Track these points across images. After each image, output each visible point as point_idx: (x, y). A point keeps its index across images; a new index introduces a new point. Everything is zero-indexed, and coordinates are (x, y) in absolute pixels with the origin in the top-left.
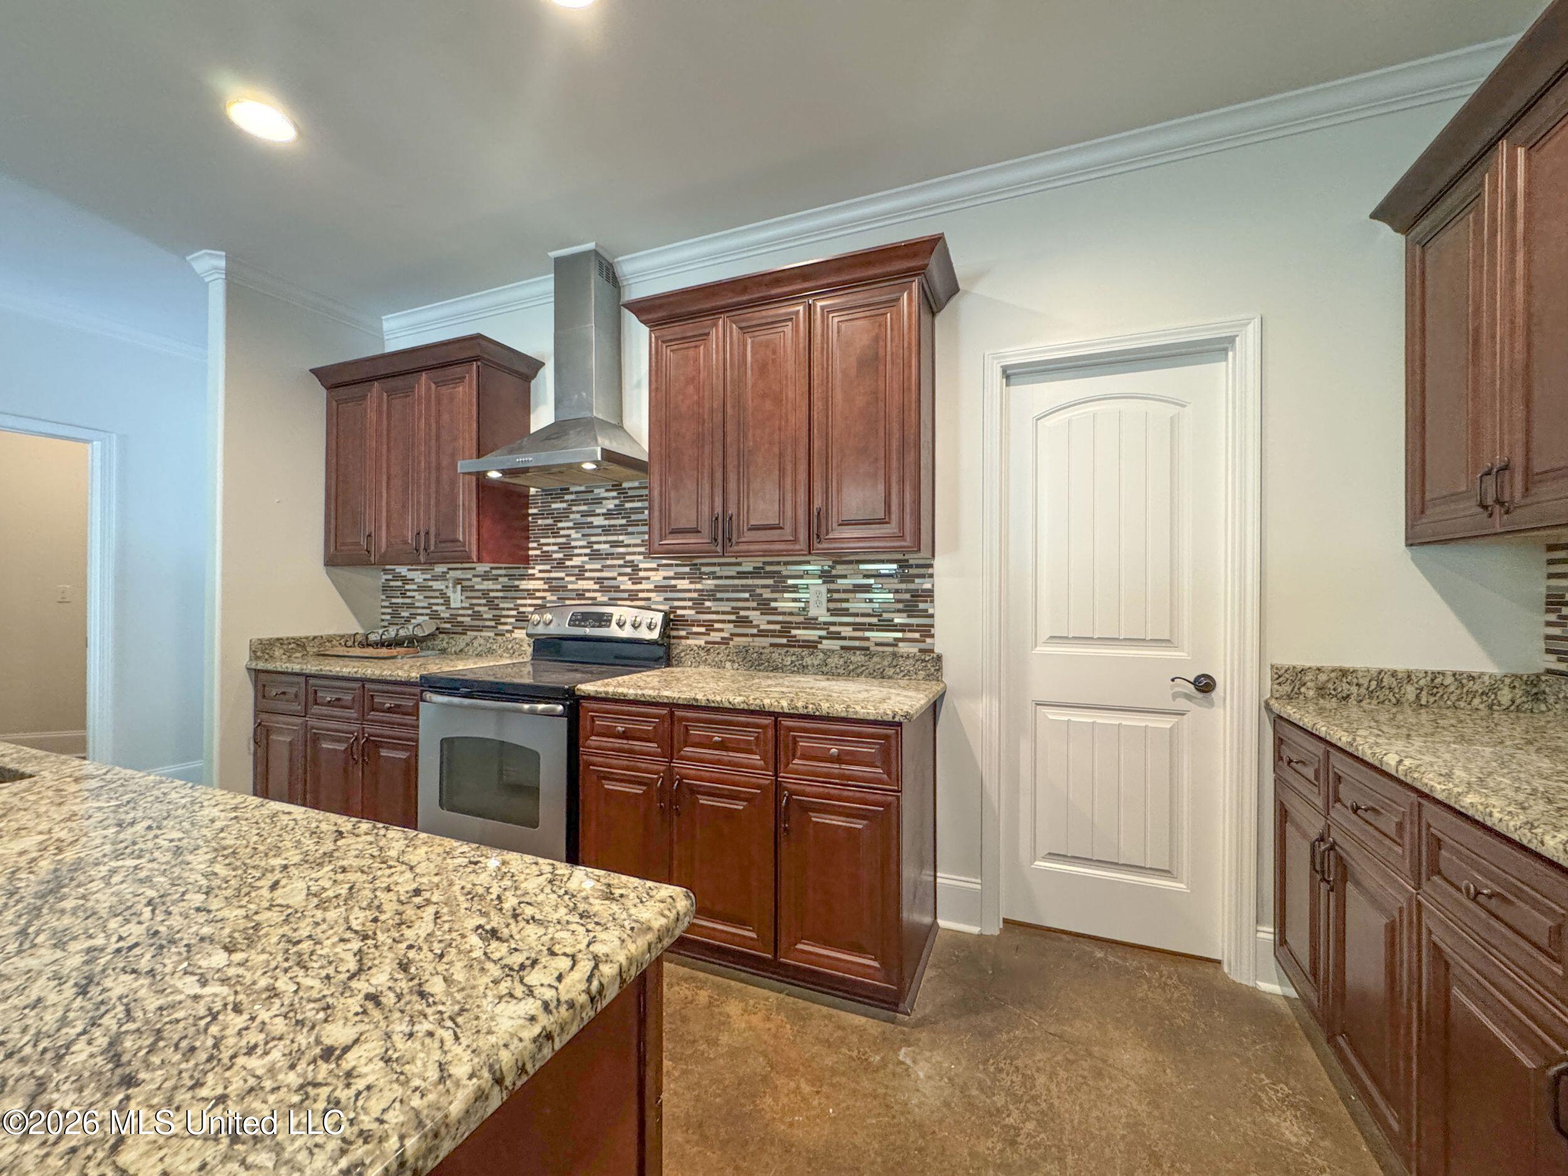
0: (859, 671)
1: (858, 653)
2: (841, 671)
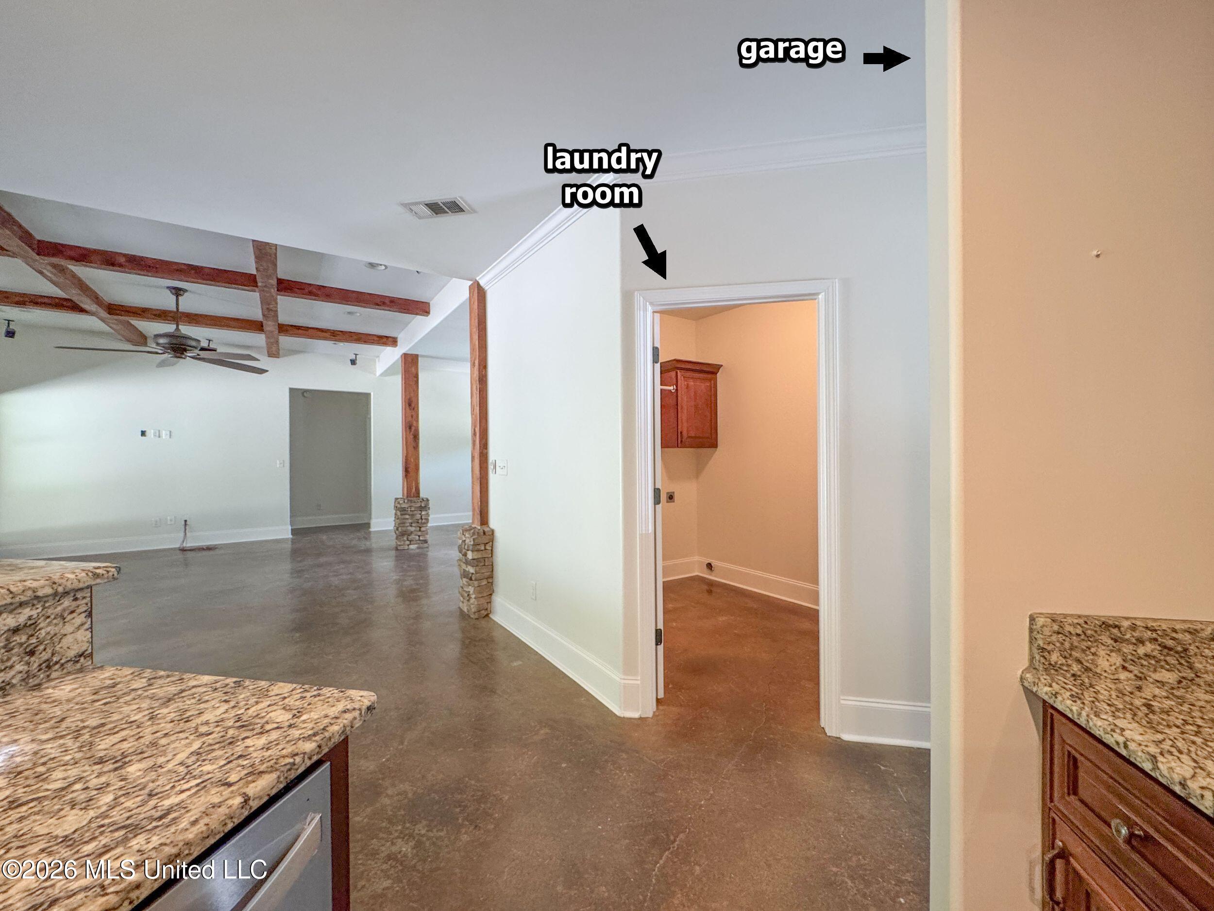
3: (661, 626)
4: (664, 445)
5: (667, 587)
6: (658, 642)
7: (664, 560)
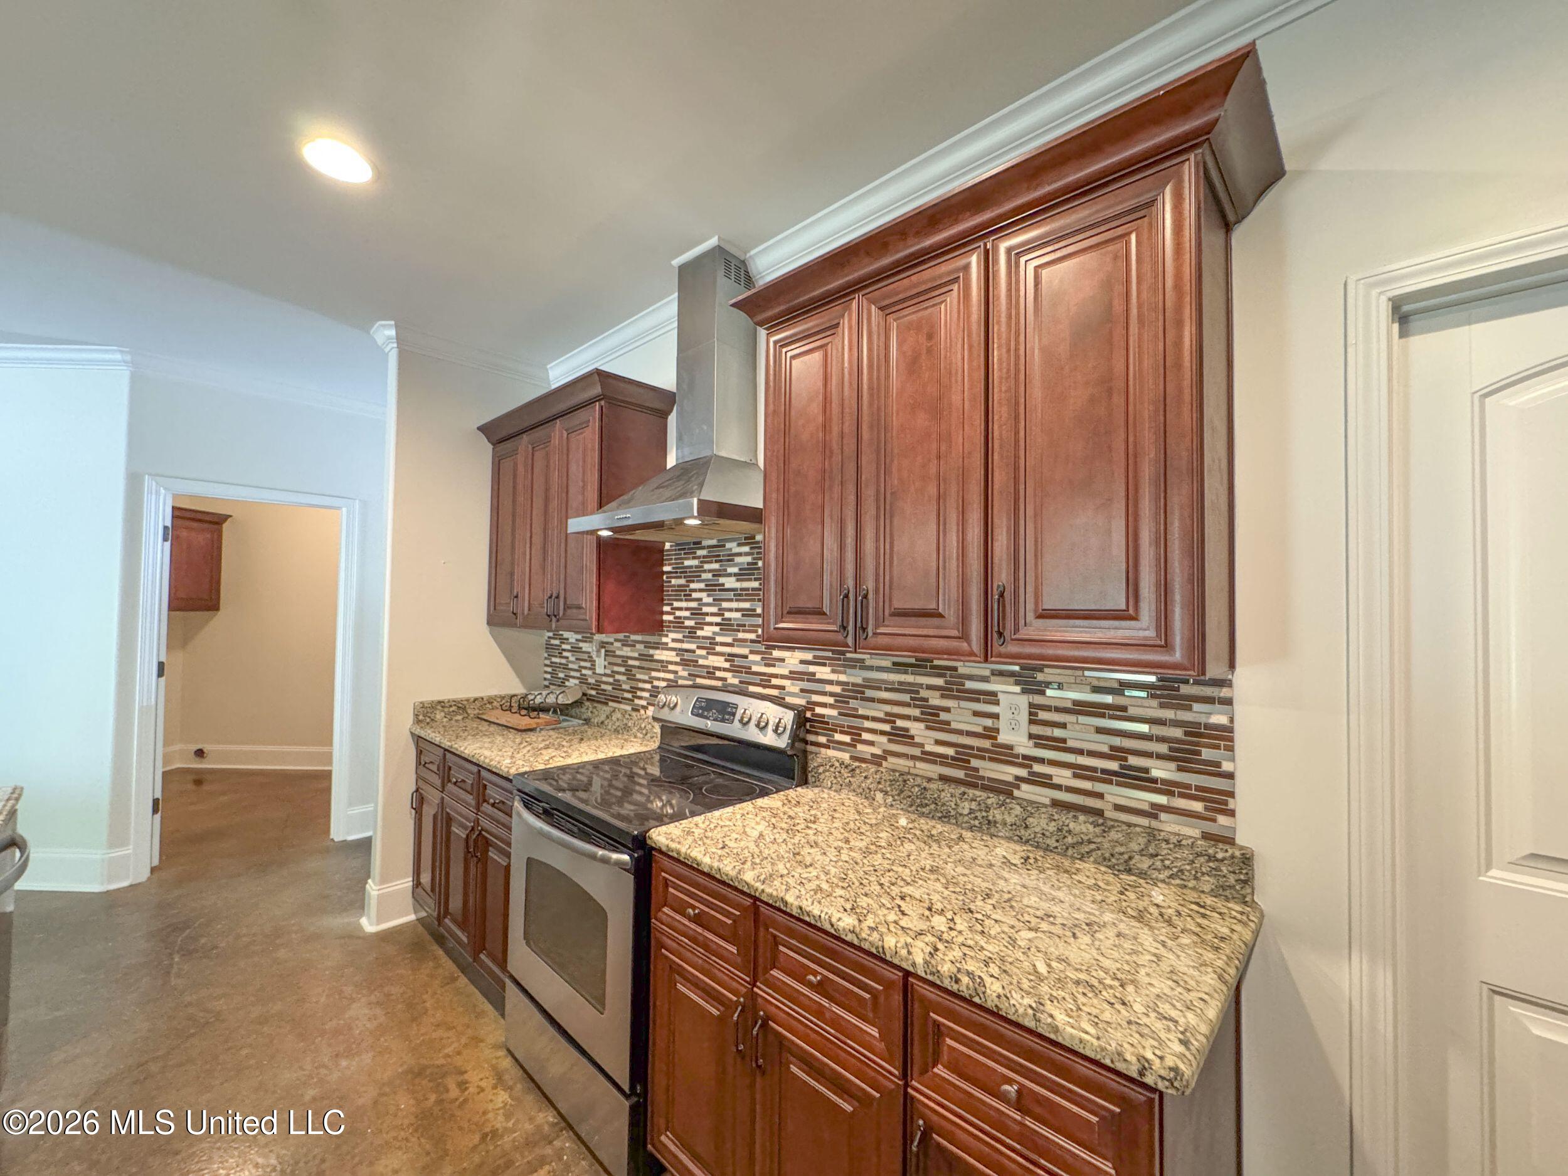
0: (1085, 849)
1: (1082, 818)
2: (1052, 842)
3: (158, 795)
4: (171, 608)
5: (165, 774)
6: (155, 810)
7: (164, 746)
